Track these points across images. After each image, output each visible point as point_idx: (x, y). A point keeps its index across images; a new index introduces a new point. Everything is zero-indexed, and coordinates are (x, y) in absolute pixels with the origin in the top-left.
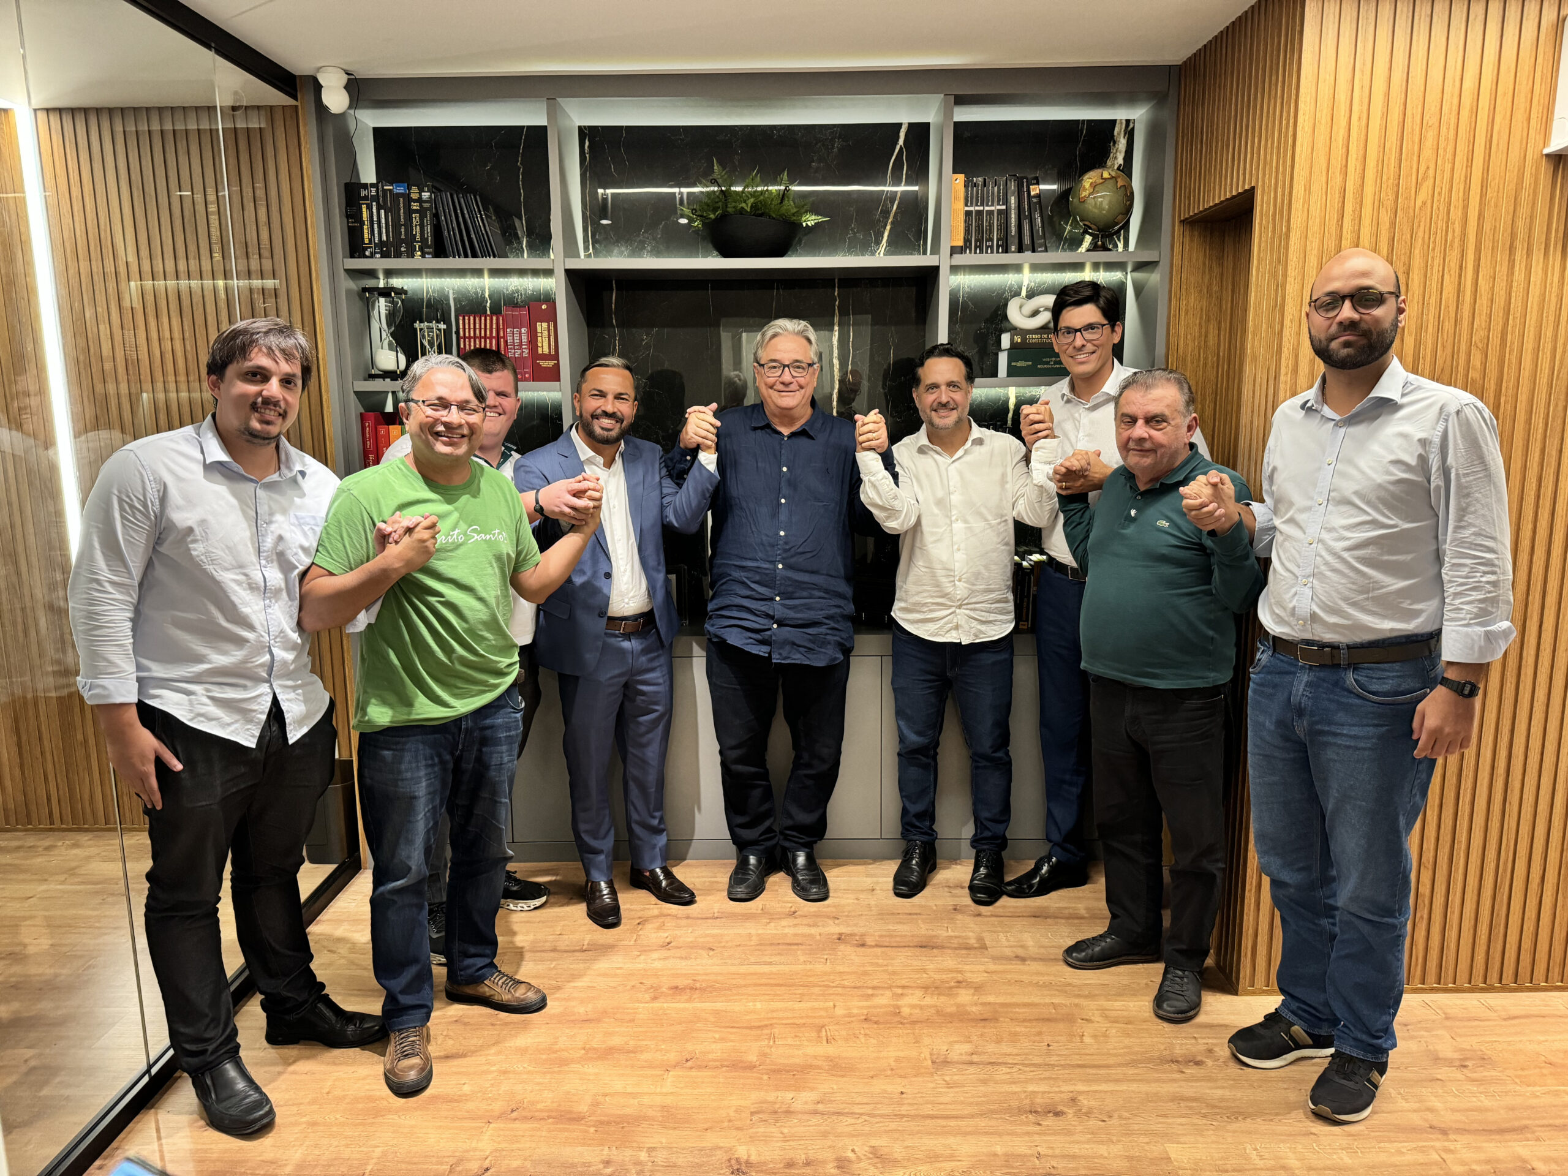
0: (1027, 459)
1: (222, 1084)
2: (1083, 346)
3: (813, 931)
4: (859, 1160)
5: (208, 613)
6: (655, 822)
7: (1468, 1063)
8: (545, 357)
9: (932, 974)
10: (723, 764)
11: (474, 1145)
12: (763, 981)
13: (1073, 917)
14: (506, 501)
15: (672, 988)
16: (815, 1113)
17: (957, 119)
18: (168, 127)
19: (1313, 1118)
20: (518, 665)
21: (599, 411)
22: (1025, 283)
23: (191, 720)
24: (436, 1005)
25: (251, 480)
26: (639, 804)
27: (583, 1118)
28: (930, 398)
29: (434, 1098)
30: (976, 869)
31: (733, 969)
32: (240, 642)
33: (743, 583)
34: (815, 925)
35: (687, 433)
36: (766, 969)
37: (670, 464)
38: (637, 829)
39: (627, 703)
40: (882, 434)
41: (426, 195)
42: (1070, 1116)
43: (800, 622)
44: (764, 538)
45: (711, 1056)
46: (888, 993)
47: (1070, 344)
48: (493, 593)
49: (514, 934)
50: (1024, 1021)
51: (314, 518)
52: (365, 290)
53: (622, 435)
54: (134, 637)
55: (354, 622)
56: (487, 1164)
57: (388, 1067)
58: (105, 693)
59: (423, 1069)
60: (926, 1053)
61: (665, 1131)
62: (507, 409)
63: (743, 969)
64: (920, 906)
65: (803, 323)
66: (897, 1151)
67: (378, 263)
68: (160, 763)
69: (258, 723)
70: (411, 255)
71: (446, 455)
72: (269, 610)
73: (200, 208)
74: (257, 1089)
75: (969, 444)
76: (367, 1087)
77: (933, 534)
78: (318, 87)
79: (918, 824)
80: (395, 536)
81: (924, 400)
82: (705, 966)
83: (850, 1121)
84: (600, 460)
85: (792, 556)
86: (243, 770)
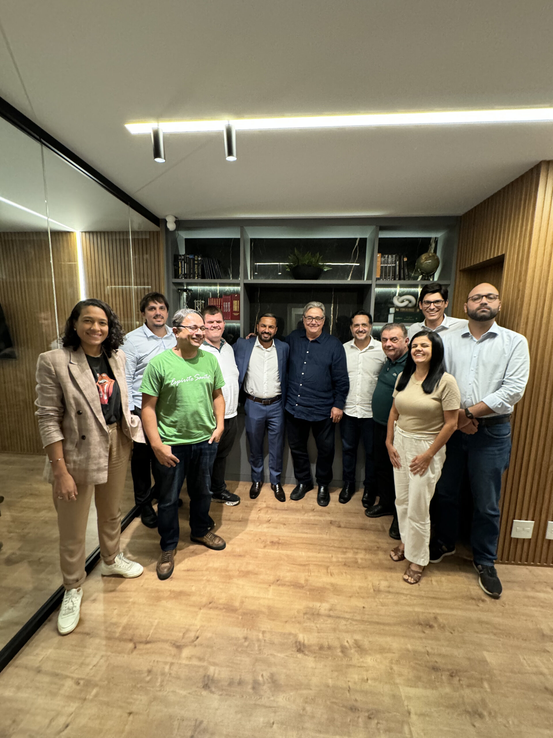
2: (434, 308)
3: (321, 518)
4: (351, 647)
8: (235, 312)
9: (367, 543)
11: (193, 622)
12: (304, 541)
14: (211, 363)
16: (330, 616)
17: (381, 236)
21: (264, 332)
22: (398, 291)
27: (237, 610)
28: (356, 329)
31: (293, 535)
33: (291, 389)
34: (321, 516)
36: (305, 535)
41: (200, 259)
42: (436, 629)
44: (297, 375)
45: (286, 579)
46: (352, 551)
47: (428, 308)
52: (179, 289)
56: (198, 634)
60: (370, 586)
61: (269, 621)
62: (221, 328)
66: (366, 643)
67: (183, 280)
70: (194, 278)
75: (368, 347)
78: (166, 222)
82: (283, 532)
83: (344, 622)
85: (305, 382)
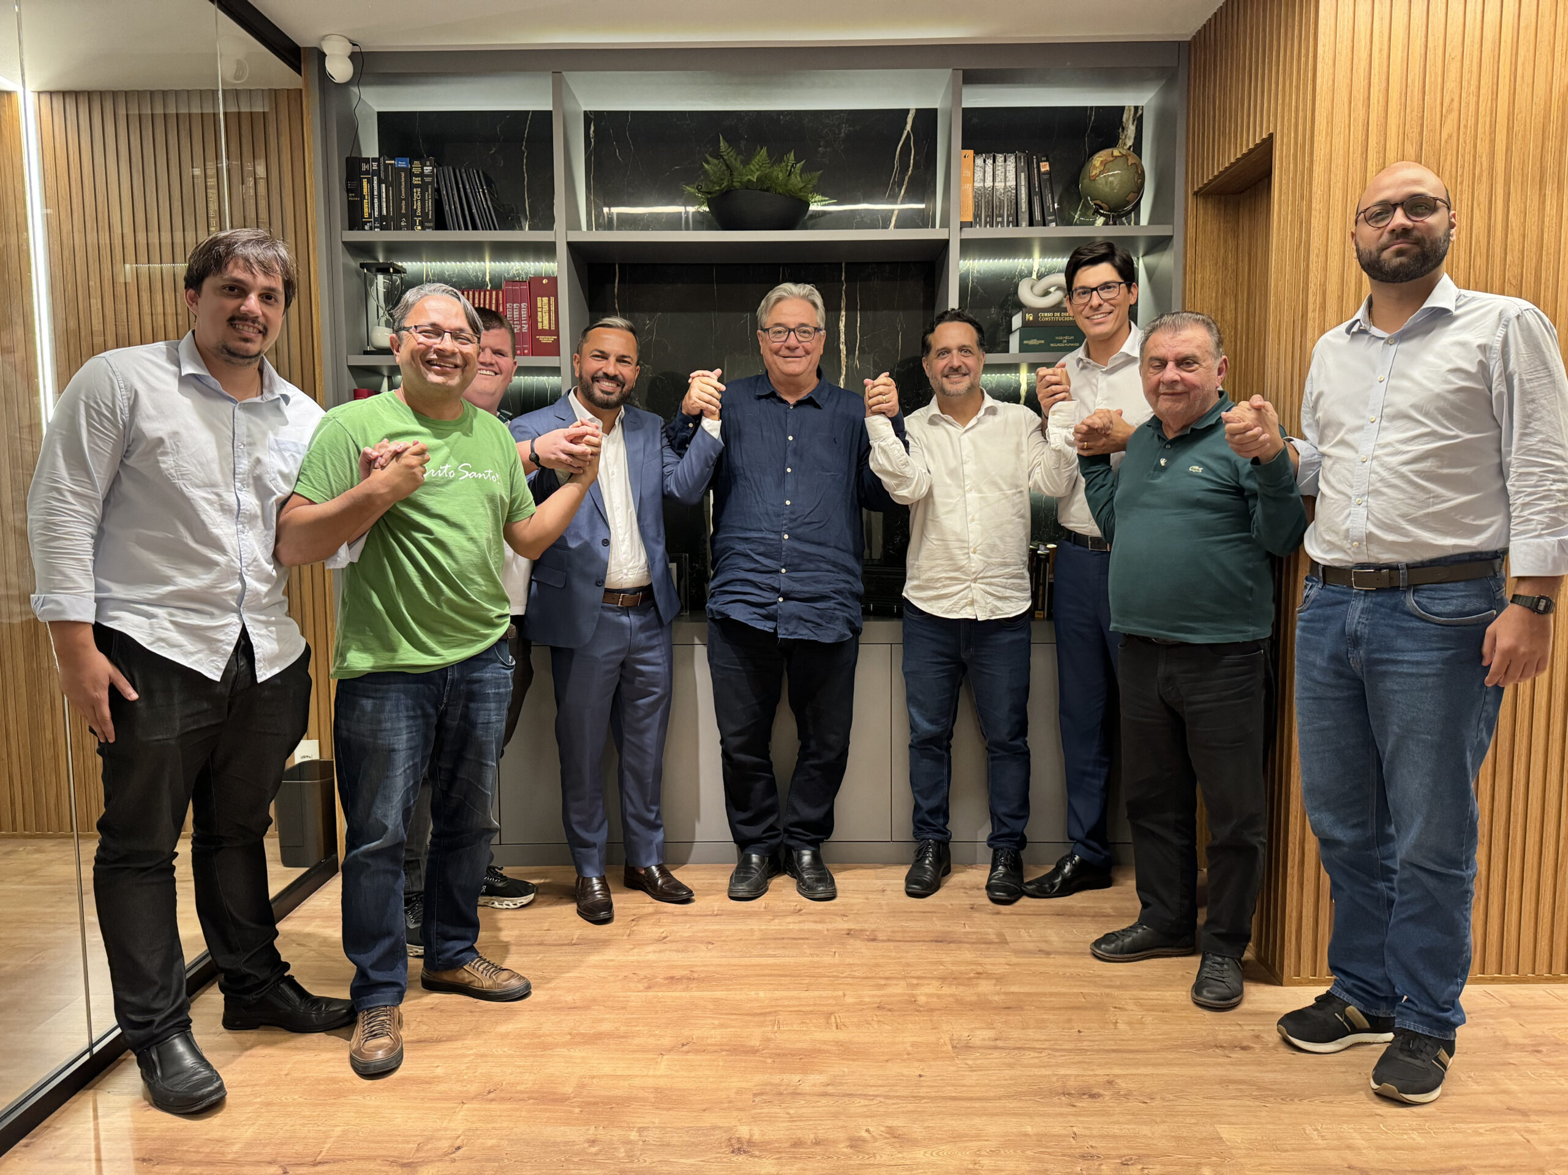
0: (1043, 428)
1: (170, 1059)
2: (1100, 305)
3: (819, 927)
4: (875, 1139)
5: (177, 530)
6: (652, 816)
7: (1544, 1049)
8: (544, 332)
9: (950, 967)
10: (725, 754)
11: (444, 1124)
12: (767, 972)
13: (1097, 916)
14: (501, 443)
15: (667, 979)
16: (825, 1094)
17: (966, 104)
18: (172, 110)
19: (1377, 1099)
20: (509, 619)
21: (600, 374)
22: (1036, 269)
23: (151, 644)
24: (408, 994)
25: (231, 400)
26: (635, 795)
27: (568, 1099)
29: (404, 1080)
30: (994, 868)
31: (734, 961)
32: (210, 564)
33: (747, 556)
34: (822, 922)
35: (690, 398)
36: (771, 961)
37: (671, 433)
38: (633, 823)
39: (624, 685)
40: (893, 396)
41: (428, 169)
42: (1107, 1098)
43: (807, 595)
44: (770, 508)
45: (709, 1041)
46: (902, 983)
47: (1086, 305)
48: (485, 535)
49: (500, 930)
50: (1053, 1009)
51: (295, 444)
52: (363, 265)
53: (625, 400)
54: (95, 555)
55: (334, 557)
56: (458, 1143)
57: (354, 1047)
58: (59, 608)
59: (392, 1049)
60: (946, 1038)
61: (658, 1111)
62: (504, 369)
63: (746, 961)
64: (934, 905)
65: (809, 287)
66: (917, 1130)
67: (377, 236)
68: (114, 691)
69: (224, 655)
70: (411, 227)
71: (438, 384)
72: (243, 536)
73: (199, 182)
74: (208, 1066)
75: (982, 412)
76: (331, 1069)
77: (945, 504)
78: (322, 56)
79: (931, 821)
80: (381, 461)
81: (934, 366)
82: (703, 958)
83: (863, 1102)
84: (599, 423)
85: (799, 527)
86: (205, 705)
